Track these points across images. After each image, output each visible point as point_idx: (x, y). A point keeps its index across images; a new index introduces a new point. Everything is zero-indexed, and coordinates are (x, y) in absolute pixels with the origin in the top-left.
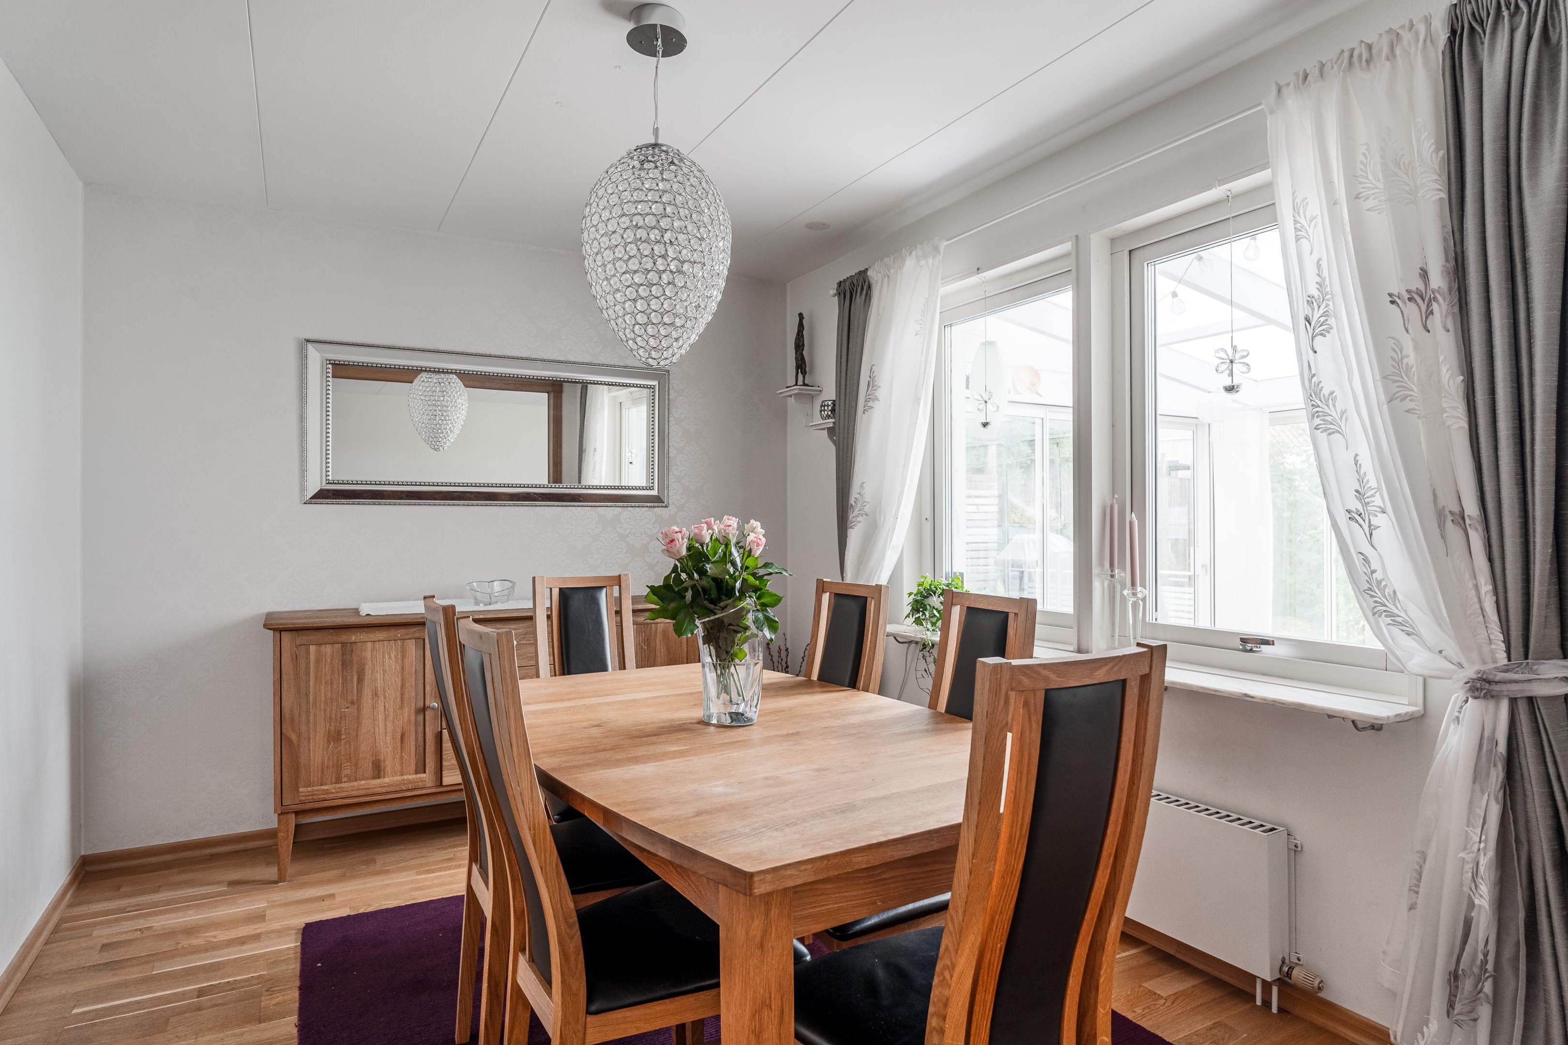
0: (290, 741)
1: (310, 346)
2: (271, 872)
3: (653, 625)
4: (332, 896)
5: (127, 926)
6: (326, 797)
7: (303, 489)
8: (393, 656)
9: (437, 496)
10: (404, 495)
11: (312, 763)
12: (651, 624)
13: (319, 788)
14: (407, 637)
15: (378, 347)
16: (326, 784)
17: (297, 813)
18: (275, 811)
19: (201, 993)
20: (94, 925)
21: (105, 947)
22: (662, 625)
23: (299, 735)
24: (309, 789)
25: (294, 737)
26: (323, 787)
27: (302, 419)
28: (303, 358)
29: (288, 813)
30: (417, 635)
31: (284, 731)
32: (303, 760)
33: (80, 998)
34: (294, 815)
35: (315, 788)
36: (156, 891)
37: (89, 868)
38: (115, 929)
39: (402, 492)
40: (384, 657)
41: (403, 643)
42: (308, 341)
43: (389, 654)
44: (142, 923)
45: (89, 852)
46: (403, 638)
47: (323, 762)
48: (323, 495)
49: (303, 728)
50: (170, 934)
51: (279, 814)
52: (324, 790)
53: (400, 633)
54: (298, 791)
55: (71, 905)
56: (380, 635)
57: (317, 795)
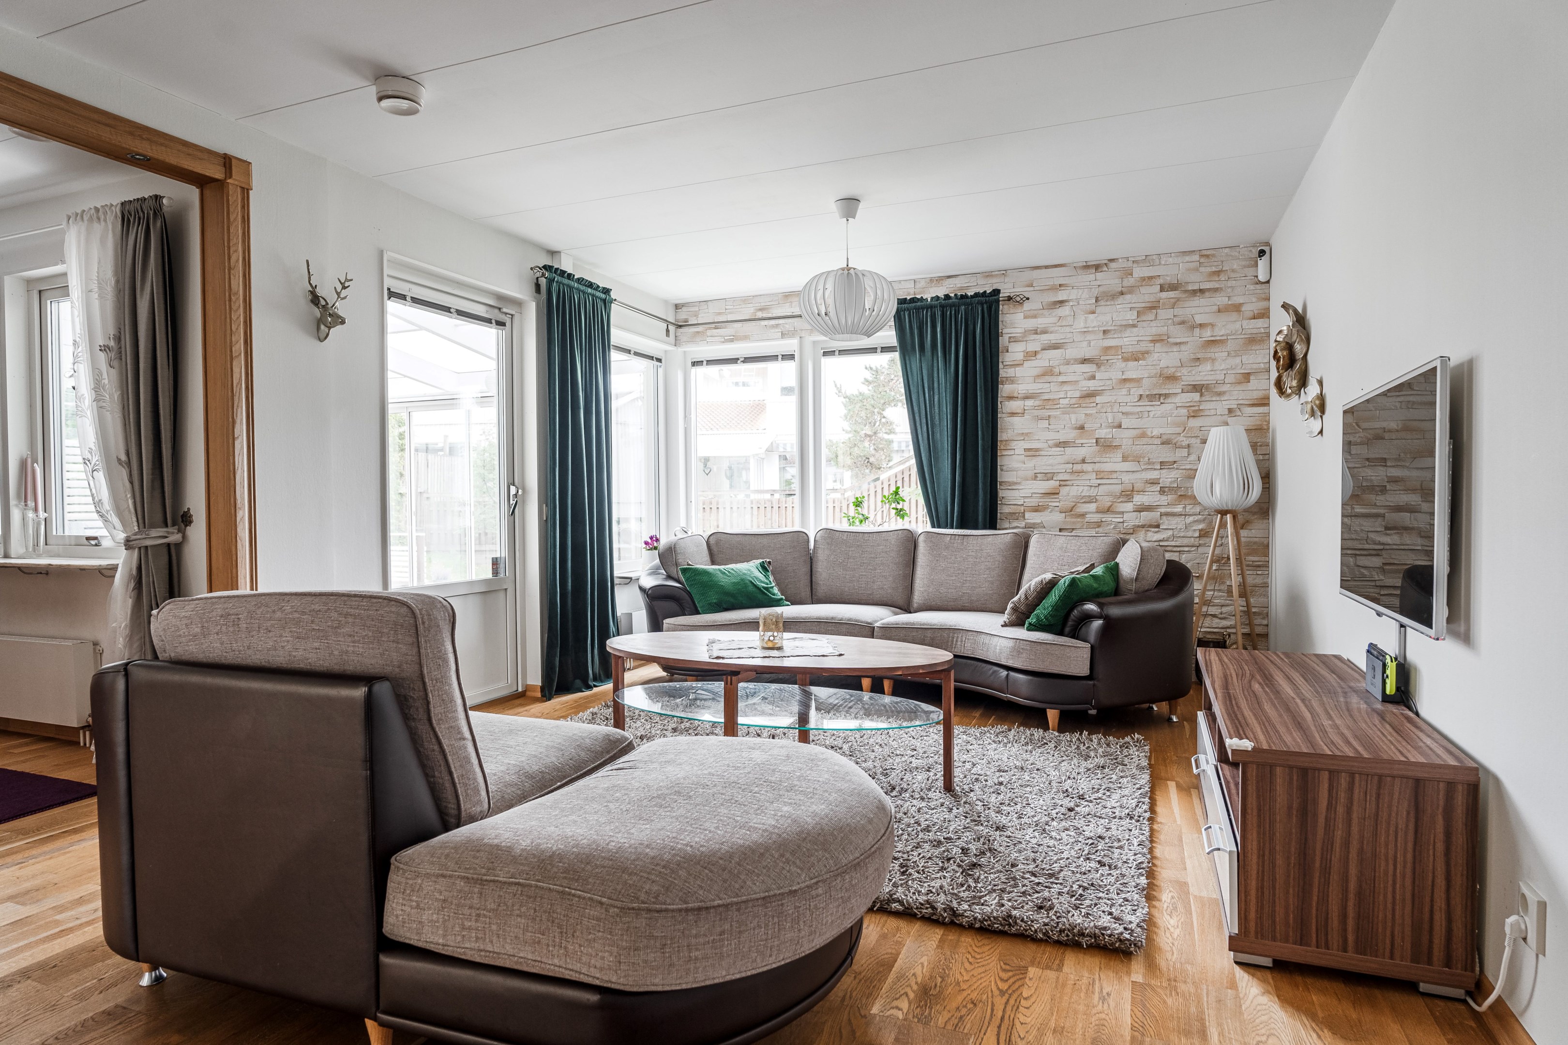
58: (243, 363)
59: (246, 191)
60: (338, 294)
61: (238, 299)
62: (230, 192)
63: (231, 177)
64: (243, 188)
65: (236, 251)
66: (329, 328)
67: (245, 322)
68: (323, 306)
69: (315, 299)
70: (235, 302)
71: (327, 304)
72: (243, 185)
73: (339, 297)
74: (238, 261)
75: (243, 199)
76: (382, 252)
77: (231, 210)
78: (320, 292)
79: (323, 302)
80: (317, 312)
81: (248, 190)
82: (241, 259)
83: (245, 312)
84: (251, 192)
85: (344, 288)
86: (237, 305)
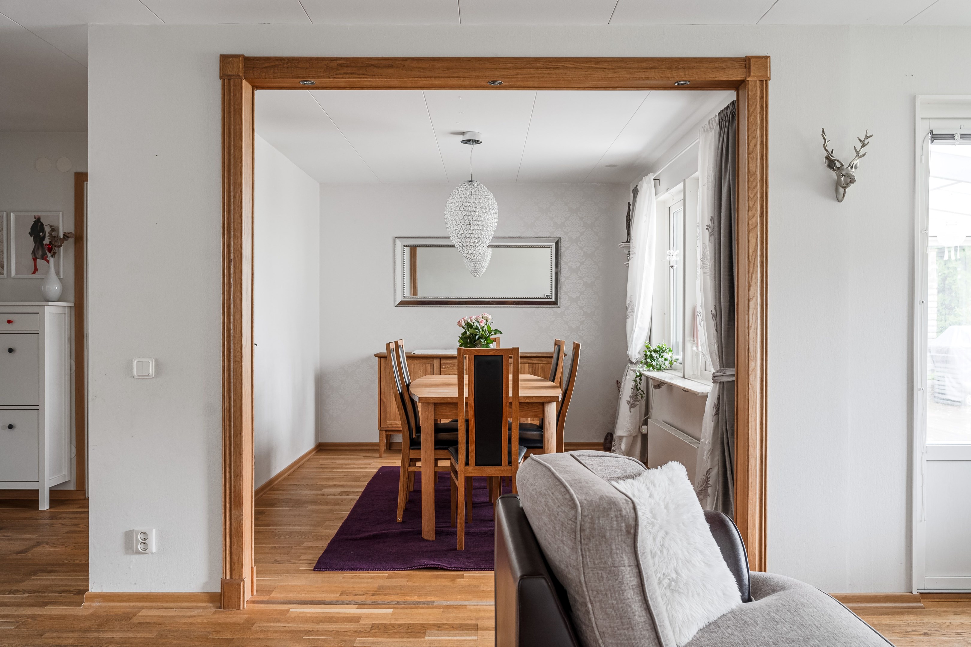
0: (384, 402)
1: (397, 240)
2: (378, 455)
3: (537, 364)
4: (395, 463)
5: (329, 461)
6: (397, 426)
7: (395, 300)
8: (421, 371)
9: (448, 303)
10: (435, 303)
11: (391, 412)
12: (536, 363)
13: (394, 422)
14: (427, 363)
15: (424, 238)
16: (396, 421)
17: (386, 431)
18: (378, 429)
19: (345, 475)
20: (320, 460)
21: (321, 464)
22: (541, 364)
23: (387, 400)
24: (390, 422)
25: (385, 400)
26: (395, 422)
27: (394, 270)
28: (395, 244)
29: (383, 430)
30: (431, 362)
31: (381, 397)
32: (388, 410)
33: (312, 472)
34: (385, 432)
35: (393, 422)
36: (341, 455)
37: (321, 448)
38: (325, 461)
39: (434, 301)
40: (418, 371)
41: (426, 366)
42: (397, 238)
43: (420, 370)
44: (334, 461)
45: (321, 442)
46: (426, 363)
47: (395, 412)
48: (403, 303)
49: (388, 397)
50: (342, 464)
51: (380, 430)
52: (396, 423)
53: (424, 361)
54: (386, 422)
55: (314, 455)
56: (417, 361)
57: (393, 425)
58: (759, 233)
59: (764, 82)
60: (857, 152)
61: (756, 178)
62: (750, 88)
63: (749, 76)
64: (762, 81)
65: (754, 137)
66: (845, 188)
67: (762, 197)
68: (839, 168)
69: (831, 163)
70: (752, 182)
71: (842, 165)
72: (762, 79)
73: (858, 155)
74: (756, 145)
75: (762, 90)
76: (915, 97)
77: (751, 103)
78: (836, 156)
79: (838, 165)
80: (834, 175)
81: (766, 81)
82: (759, 143)
83: (762, 189)
84: (770, 83)
85: (863, 146)
86: (754, 184)
